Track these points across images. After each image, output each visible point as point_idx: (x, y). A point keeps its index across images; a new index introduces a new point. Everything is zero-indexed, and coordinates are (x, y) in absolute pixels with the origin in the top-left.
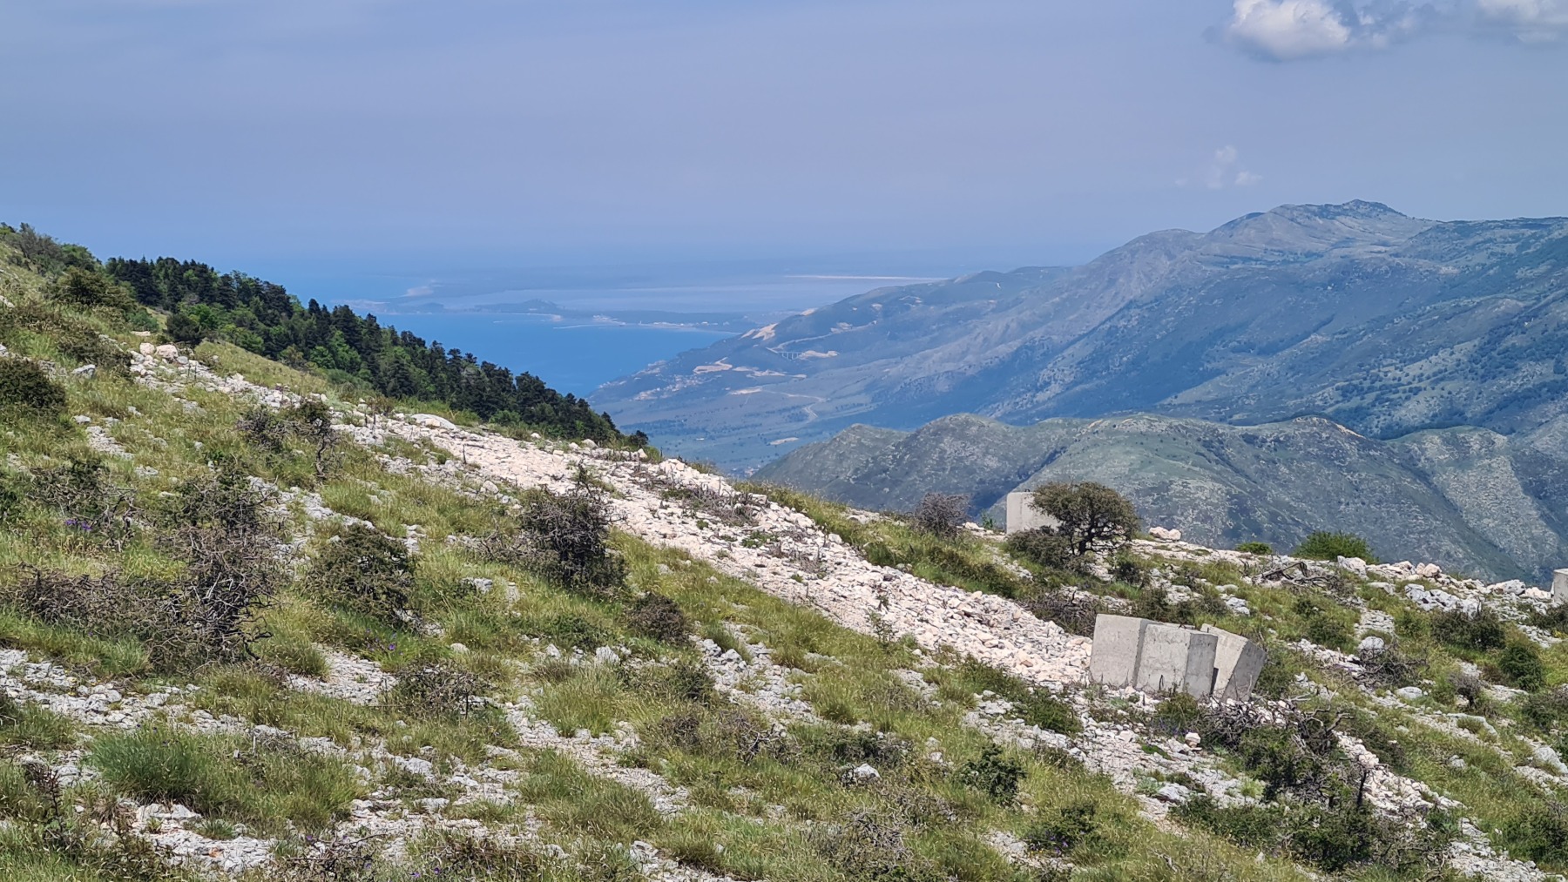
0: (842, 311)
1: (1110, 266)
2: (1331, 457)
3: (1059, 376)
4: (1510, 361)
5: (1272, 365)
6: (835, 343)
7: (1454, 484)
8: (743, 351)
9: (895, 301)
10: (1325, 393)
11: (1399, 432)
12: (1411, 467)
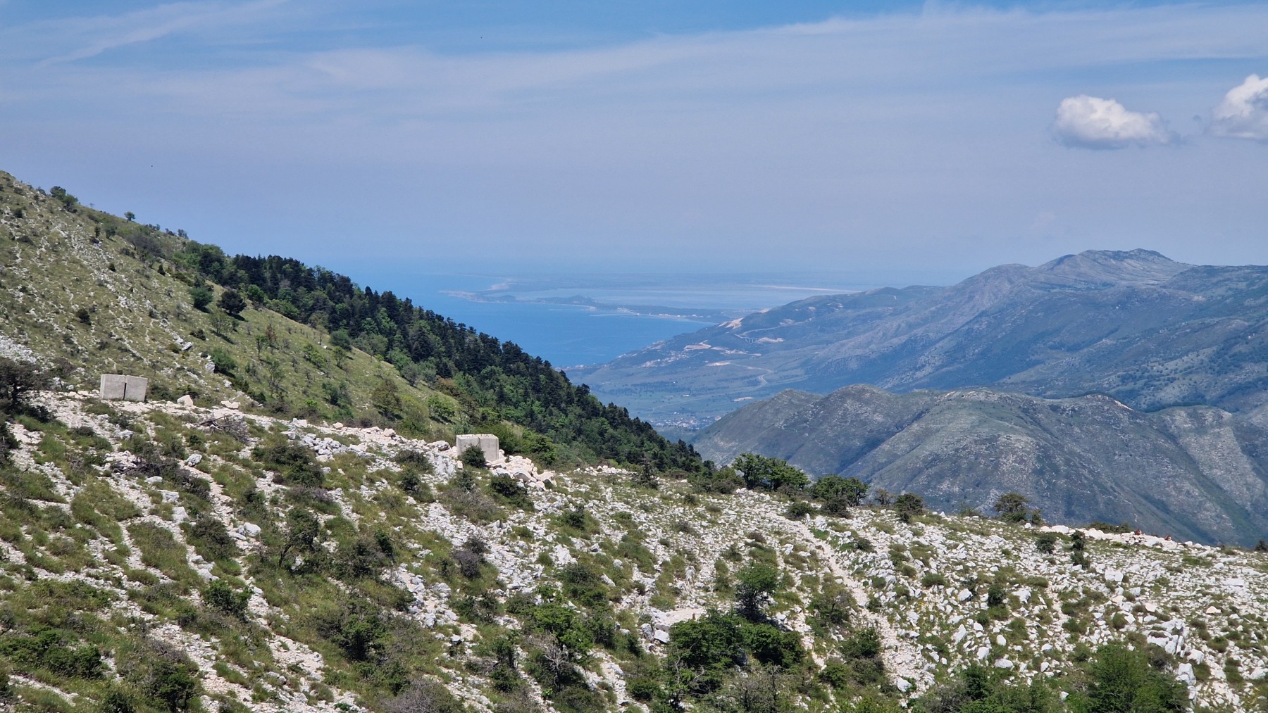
0: (788, 311)
1: (970, 287)
2: (1110, 422)
3: (931, 361)
4: (1237, 362)
5: (1075, 359)
6: (782, 333)
7: (1193, 443)
8: (719, 335)
9: (824, 305)
10: (1111, 380)
11: (1158, 407)
12: (1164, 431)
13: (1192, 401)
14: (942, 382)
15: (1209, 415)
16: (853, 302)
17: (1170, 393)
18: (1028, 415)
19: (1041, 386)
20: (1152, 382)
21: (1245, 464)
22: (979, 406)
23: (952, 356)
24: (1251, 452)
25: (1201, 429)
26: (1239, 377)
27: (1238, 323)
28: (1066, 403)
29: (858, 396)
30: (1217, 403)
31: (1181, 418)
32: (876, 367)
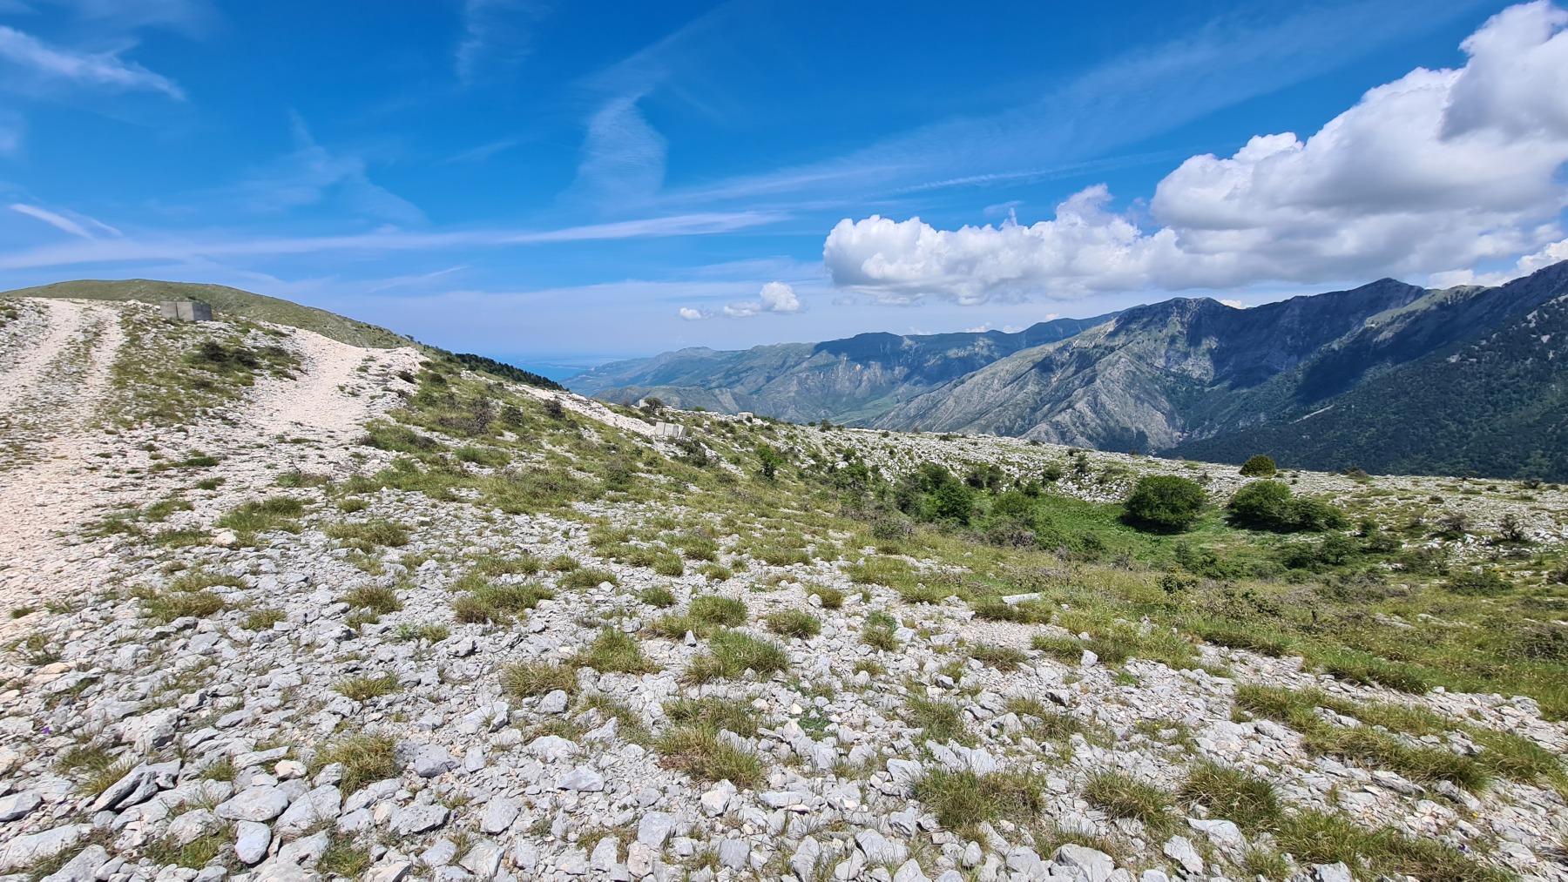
10: (698, 382)
11: (711, 388)
12: (713, 394)
13: (720, 386)
14: (653, 384)
15: (724, 390)
16: (626, 363)
17: (713, 385)
18: (677, 391)
19: (679, 384)
20: (709, 382)
21: (733, 402)
22: (664, 390)
23: (655, 376)
24: (735, 399)
25: (722, 394)
26: (731, 380)
27: (730, 366)
28: (687, 388)
29: (630, 389)
30: (725, 387)
31: (717, 391)
32: (634, 380)
